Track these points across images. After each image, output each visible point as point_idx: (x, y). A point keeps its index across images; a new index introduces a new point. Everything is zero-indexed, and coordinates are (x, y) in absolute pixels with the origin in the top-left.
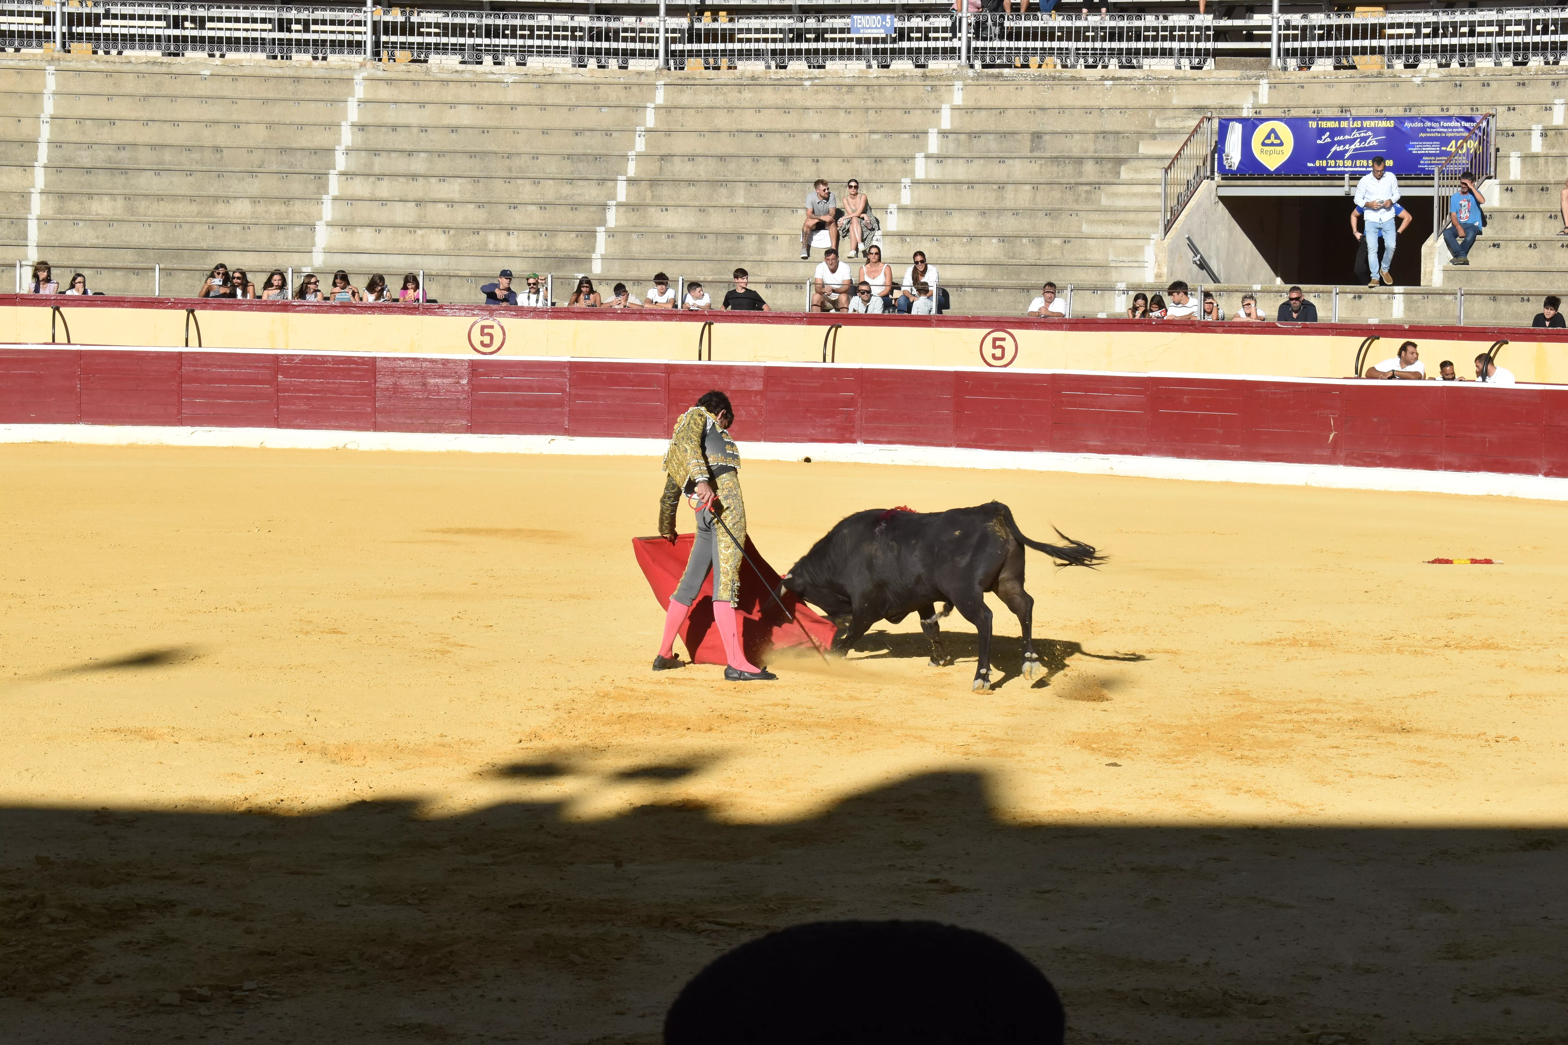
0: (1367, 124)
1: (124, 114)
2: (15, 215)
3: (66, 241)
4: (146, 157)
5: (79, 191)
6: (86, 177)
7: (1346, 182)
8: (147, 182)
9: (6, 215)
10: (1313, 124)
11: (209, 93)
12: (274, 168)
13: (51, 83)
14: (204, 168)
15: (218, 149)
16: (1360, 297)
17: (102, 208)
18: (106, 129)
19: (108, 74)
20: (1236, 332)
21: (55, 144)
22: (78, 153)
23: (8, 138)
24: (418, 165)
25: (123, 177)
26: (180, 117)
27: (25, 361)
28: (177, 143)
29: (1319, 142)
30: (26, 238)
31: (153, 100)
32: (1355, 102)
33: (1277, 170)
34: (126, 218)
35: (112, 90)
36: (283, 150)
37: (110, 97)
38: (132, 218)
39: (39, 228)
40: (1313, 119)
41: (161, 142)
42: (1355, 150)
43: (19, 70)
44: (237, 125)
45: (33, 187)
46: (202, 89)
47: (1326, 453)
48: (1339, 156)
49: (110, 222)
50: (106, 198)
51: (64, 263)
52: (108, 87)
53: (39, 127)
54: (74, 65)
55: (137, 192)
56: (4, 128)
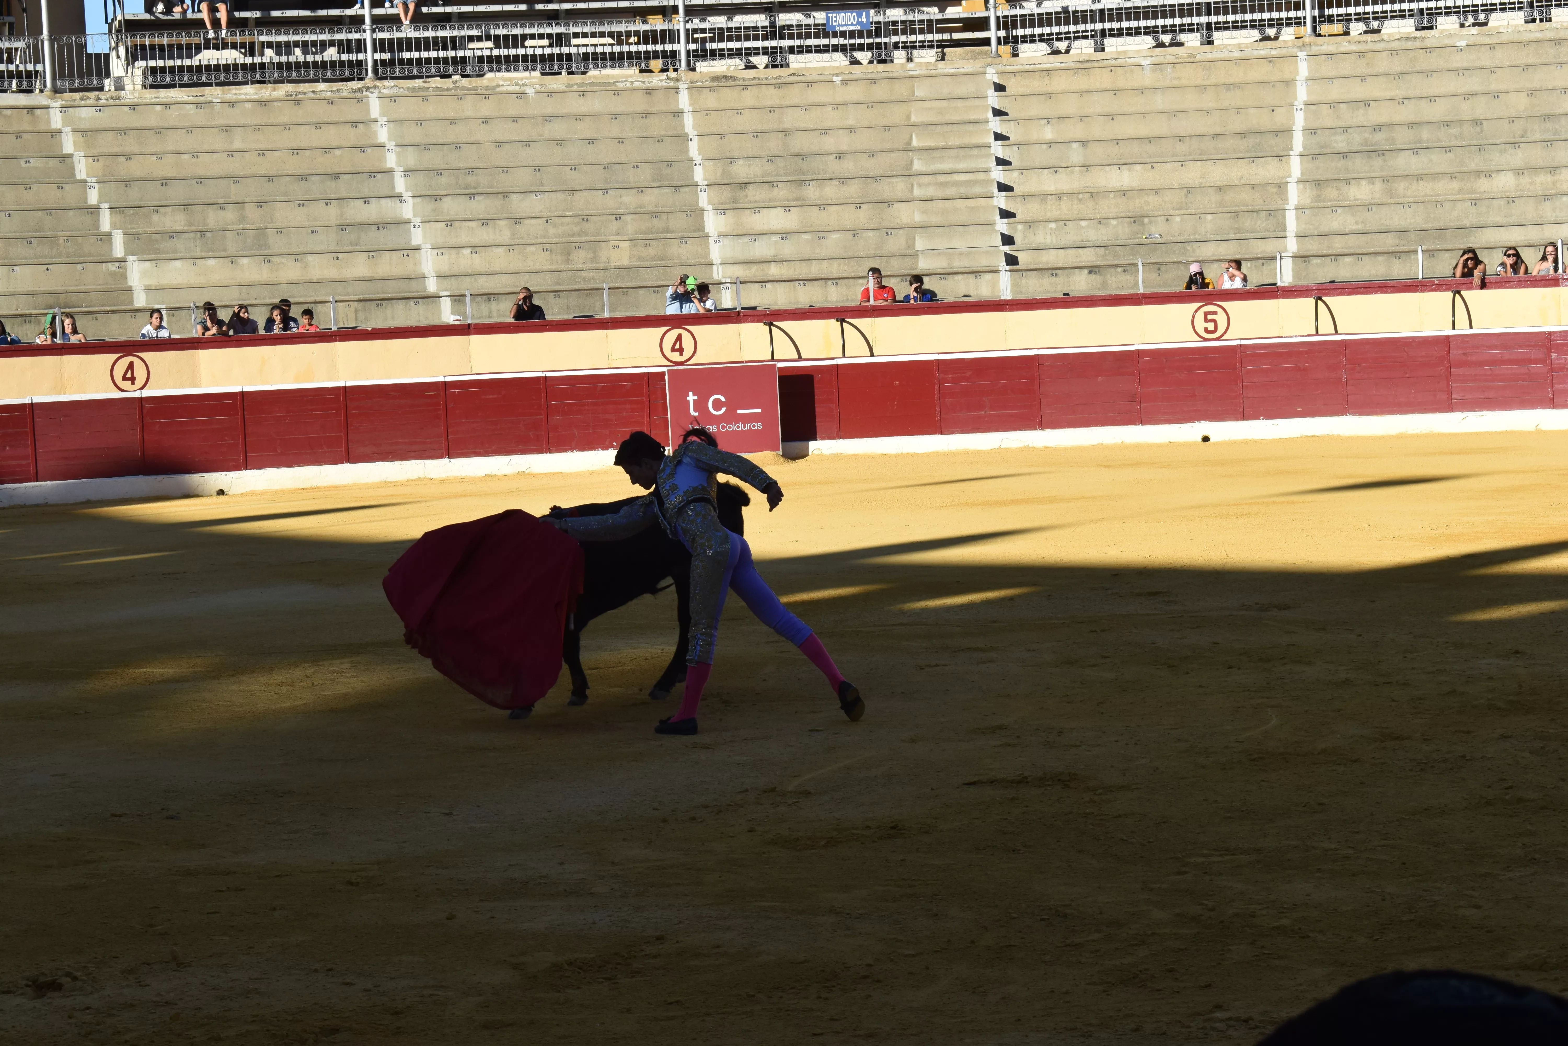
1: (1378, 94)
2: (1273, 207)
3: (1324, 229)
4: (1403, 136)
5: (1336, 177)
6: (1343, 162)
8: (1405, 162)
9: (1264, 208)
11: (1466, 64)
12: (1538, 136)
13: (1303, 69)
14: (1464, 143)
15: (1477, 122)
17: (1360, 192)
18: (1361, 111)
19: (1361, 54)
21: (1310, 131)
22: (1333, 138)
23: (1263, 129)
25: (1380, 159)
26: (1436, 92)
27: (1290, 354)
28: (1434, 119)
30: (1284, 230)
31: (1408, 77)
34: (1385, 201)
35: (1365, 71)
36: (1546, 117)
37: (1363, 78)
38: (1392, 201)
39: (1298, 218)
41: (1418, 120)
43: (1270, 59)
44: (1496, 95)
45: (1290, 176)
46: (1459, 60)
49: (1369, 206)
50: (1364, 182)
51: (1320, 253)
52: (1361, 68)
53: (1293, 116)
54: (1325, 49)
55: (1396, 173)
56: (1259, 119)
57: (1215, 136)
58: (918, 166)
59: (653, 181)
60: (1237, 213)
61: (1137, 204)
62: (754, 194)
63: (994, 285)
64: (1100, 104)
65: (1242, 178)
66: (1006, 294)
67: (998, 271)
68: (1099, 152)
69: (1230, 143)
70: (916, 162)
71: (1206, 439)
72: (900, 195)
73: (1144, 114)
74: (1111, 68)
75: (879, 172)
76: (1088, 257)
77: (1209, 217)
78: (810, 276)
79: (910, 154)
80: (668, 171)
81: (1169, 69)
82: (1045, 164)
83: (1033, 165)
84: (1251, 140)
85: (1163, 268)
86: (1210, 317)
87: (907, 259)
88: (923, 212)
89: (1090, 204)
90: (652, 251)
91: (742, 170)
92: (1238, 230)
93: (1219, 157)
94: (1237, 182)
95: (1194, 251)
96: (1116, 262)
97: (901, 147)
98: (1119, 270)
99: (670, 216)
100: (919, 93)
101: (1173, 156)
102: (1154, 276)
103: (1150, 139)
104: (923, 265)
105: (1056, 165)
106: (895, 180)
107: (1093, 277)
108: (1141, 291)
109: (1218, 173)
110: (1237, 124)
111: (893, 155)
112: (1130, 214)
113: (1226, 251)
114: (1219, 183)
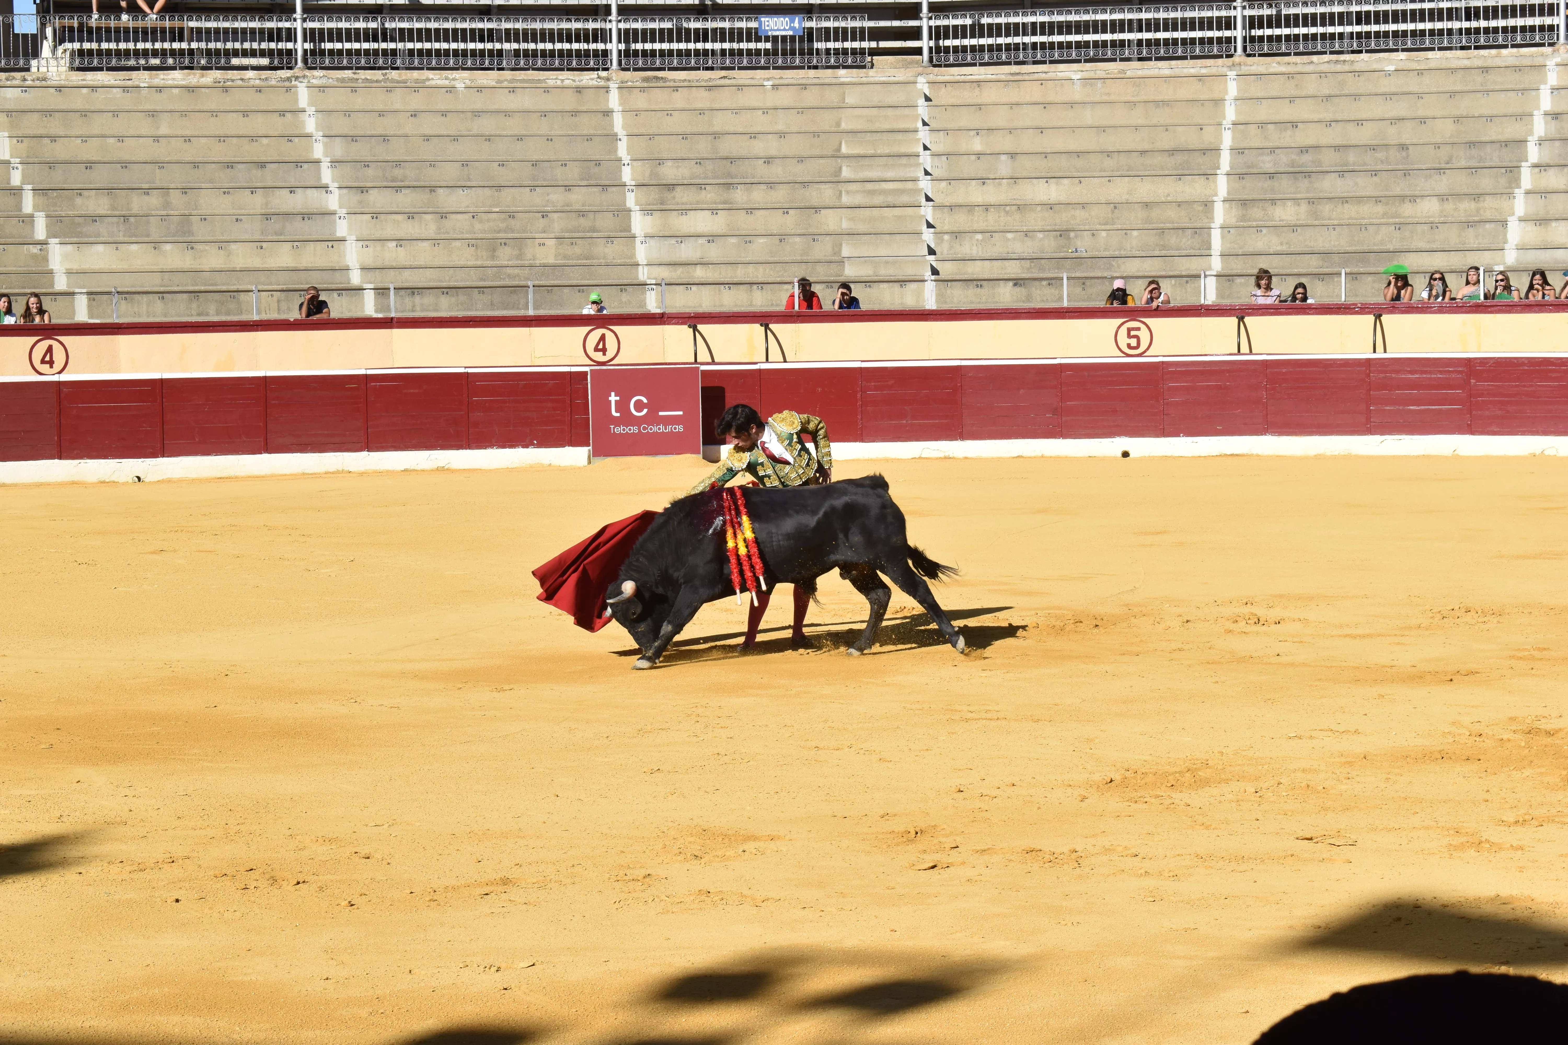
1: (1306, 116)
2: (1198, 225)
3: (1249, 249)
4: (1329, 159)
5: (1262, 197)
6: (1269, 182)
8: (1330, 185)
9: (1190, 225)
11: (1393, 89)
12: (1463, 163)
13: (1232, 89)
14: (1390, 167)
15: (1403, 147)
17: (1286, 213)
18: (1289, 133)
19: (1290, 76)
21: (1237, 151)
22: (1260, 158)
23: (1191, 147)
25: (1306, 181)
26: (1364, 116)
27: (1212, 373)
28: (1361, 143)
30: (1209, 248)
31: (1336, 100)
34: (1309, 222)
35: (1293, 92)
36: (1472, 144)
37: (1292, 99)
38: (1316, 222)
39: (1223, 237)
41: (1345, 143)
43: (1200, 78)
44: (1423, 121)
45: (1216, 195)
46: (1387, 85)
49: (1294, 227)
50: (1289, 203)
51: (1245, 272)
52: (1290, 89)
53: (1221, 135)
54: (1254, 69)
55: (1321, 195)
56: (1187, 137)
57: (1143, 152)
58: (846, 173)
59: (582, 179)
60: (1163, 230)
61: (1063, 219)
62: (682, 196)
63: (919, 294)
64: (1031, 117)
65: (1168, 195)
66: (931, 304)
67: (924, 281)
68: (1026, 165)
69: (1158, 159)
70: (844, 169)
71: (1126, 454)
72: (828, 202)
73: (1073, 129)
74: (1042, 81)
75: (806, 179)
76: (1013, 269)
77: (1135, 233)
78: (735, 280)
79: (839, 160)
80: (596, 170)
81: (1099, 83)
82: (973, 175)
83: (962, 176)
84: (1179, 158)
85: (1088, 282)
86: (1133, 333)
87: (833, 266)
88: (849, 219)
89: (1017, 216)
90: (577, 250)
91: (670, 172)
92: (1164, 247)
93: (1147, 173)
94: (1163, 199)
95: (1119, 266)
96: (1041, 275)
97: (830, 153)
98: (1044, 283)
99: (598, 215)
100: (850, 100)
101: (1100, 171)
102: (1078, 290)
103: (1078, 154)
104: (850, 272)
105: (984, 176)
106: (823, 186)
107: (1018, 289)
108: (1065, 304)
109: (1145, 190)
110: (1165, 141)
111: (822, 161)
112: (1057, 228)
113: (1152, 267)
114: (1145, 200)
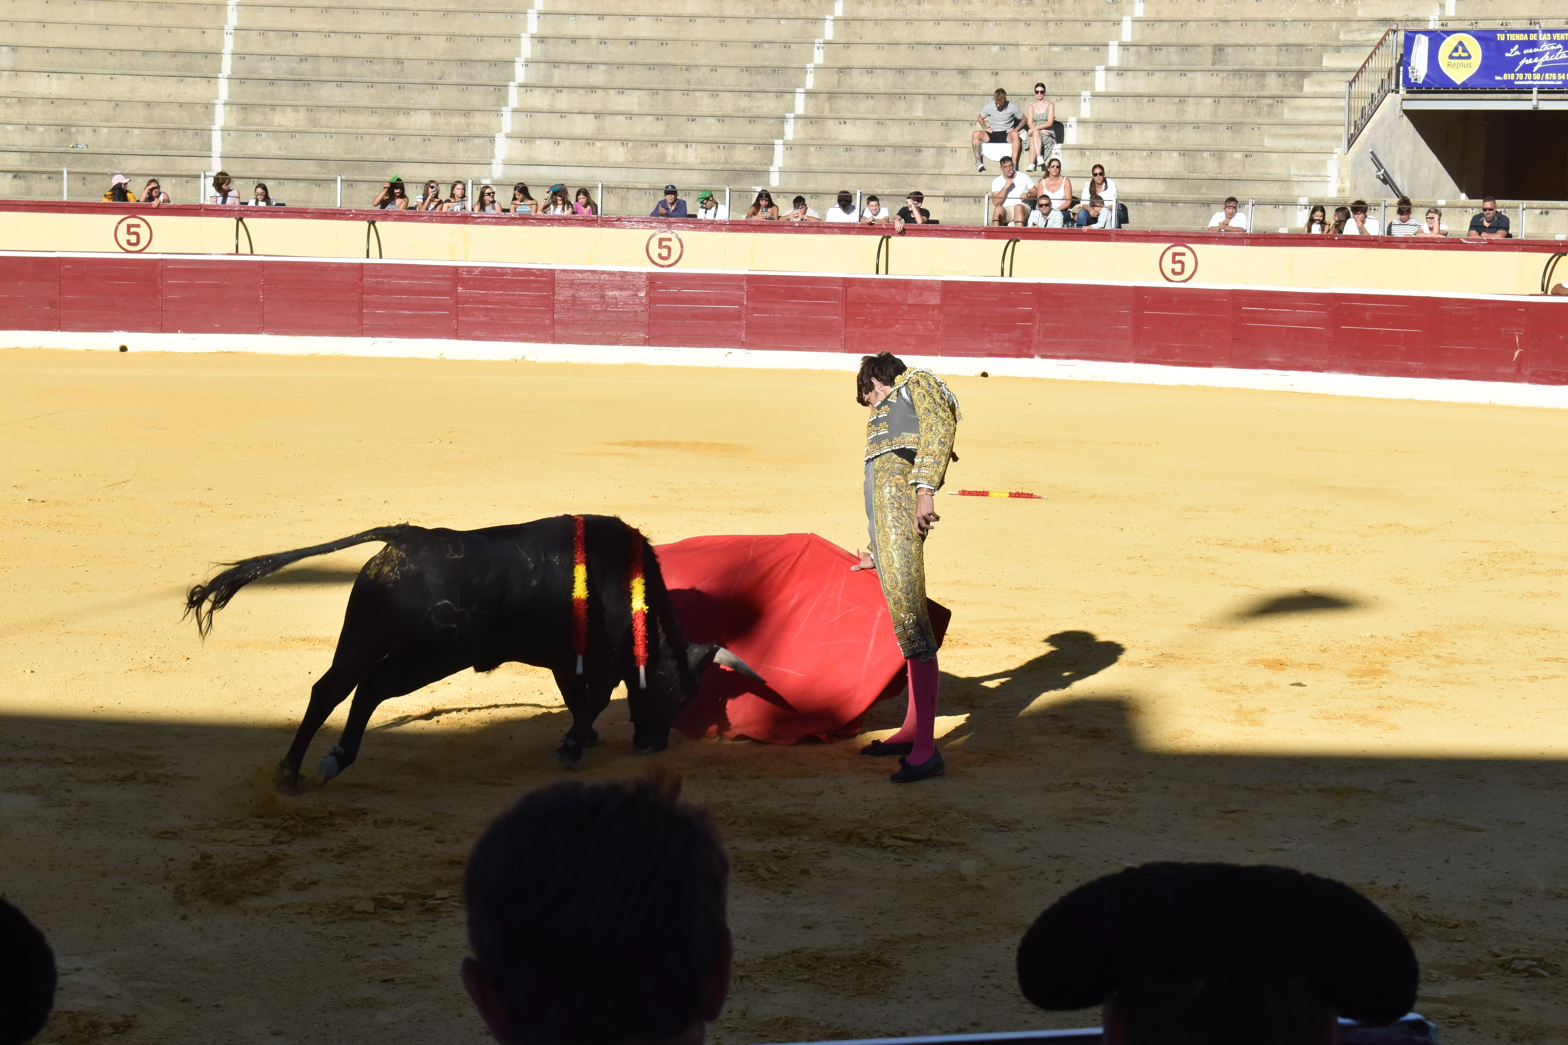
0: (1557, 36)
1: (306, 26)
2: (199, 127)
3: (249, 152)
4: (327, 69)
5: (262, 102)
6: (269, 88)
7: (1535, 95)
8: (328, 94)
9: (191, 126)
10: (1501, 37)
11: (390, 5)
12: (455, 80)
14: (385, 80)
15: (398, 61)
16: (1547, 213)
17: (285, 119)
18: (289, 41)
20: (1420, 248)
21: (238, 56)
22: (261, 64)
23: (193, 50)
24: (597, 77)
25: (305, 89)
26: (361, 28)
27: (210, 271)
28: (358, 55)
29: (1507, 55)
30: (210, 149)
31: (336, 12)
32: (1545, 14)
33: (1464, 83)
34: (308, 129)
35: (295, 2)
36: (463, 62)
37: (293, 9)
38: (315, 130)
39: (223, 140)
40: (1501, 32)
41: (343, 53)
42: (1544, 63)
44: (417, 37)
45: (217, 98)
47: (1510, 371)
48: (1528, 69)
49: (292, 133)
50: (289, 110)
51: (244, 174)
53: (223, 39)
55: (320, 103)
56: (189, 40)
57: (145, 52)
60: (164, 130)
61: (64, 113)
64: (33, 10)
65: (170, 95)
68: (28, 58)
69: (160, 60)
71: (123, 349)
73: (76, 25)
76: (13, 161)
77: (137, 131)
84: (181, 60)
85: (88, 178)
86: (133, 230)
89: (18, 109)
92: (165, 147)
93: (149, 73)
94: (165, 99)
95: (120, 163)
96: (42, 169)
98: (45, 176)
101: (103, 69)
102: (79, 185)
103: (81, 50)
107: (17, 182)
108: (65, 198)
109: (147, 89)
110: (167, 42)
112: (58, 122)
113: (152, 166)
114: (147, 99)
